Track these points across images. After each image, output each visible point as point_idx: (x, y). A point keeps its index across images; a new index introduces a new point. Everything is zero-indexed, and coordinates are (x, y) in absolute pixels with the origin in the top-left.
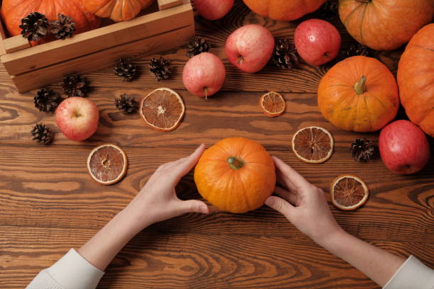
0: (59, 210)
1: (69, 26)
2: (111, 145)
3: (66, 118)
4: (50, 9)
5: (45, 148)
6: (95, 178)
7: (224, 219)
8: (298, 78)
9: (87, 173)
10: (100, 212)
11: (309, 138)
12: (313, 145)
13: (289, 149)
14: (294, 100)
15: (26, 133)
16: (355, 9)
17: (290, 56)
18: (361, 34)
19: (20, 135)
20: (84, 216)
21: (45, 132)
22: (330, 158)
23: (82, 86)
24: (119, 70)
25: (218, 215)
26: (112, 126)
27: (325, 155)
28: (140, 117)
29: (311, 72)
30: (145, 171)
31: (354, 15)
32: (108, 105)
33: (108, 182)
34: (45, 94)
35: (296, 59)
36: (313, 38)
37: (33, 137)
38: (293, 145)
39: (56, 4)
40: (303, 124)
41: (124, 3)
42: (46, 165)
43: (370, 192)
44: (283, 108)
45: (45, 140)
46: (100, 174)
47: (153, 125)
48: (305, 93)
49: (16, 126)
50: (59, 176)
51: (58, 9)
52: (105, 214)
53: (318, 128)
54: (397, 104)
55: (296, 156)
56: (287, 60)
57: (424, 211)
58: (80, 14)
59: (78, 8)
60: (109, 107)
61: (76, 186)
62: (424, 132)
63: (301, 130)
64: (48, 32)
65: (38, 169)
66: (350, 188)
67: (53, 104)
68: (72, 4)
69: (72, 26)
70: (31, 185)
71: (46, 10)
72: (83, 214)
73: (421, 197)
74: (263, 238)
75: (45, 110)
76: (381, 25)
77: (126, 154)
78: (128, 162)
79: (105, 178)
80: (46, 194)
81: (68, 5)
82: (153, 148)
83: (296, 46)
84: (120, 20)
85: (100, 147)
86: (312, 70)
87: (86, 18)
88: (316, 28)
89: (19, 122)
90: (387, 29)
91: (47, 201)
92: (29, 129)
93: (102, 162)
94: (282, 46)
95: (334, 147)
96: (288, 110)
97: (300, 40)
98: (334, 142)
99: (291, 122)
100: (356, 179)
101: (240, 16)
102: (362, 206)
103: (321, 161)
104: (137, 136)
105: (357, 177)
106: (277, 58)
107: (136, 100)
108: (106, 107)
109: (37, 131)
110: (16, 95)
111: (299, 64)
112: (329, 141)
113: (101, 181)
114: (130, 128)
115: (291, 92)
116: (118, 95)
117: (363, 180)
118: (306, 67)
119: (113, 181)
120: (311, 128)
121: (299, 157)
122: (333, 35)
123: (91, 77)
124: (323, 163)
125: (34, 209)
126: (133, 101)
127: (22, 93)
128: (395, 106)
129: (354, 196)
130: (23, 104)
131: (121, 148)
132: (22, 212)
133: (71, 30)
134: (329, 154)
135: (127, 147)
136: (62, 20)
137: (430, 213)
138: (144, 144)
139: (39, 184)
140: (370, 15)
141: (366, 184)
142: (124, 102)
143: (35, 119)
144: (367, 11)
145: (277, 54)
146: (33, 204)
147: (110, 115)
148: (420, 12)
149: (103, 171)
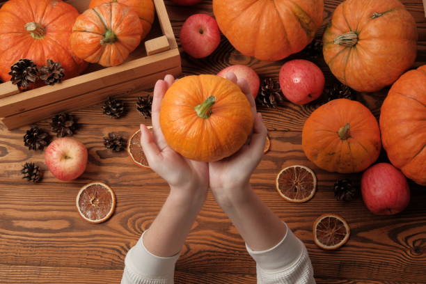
0: (49, 248)
1: (58, 72)
2: (100, 184)
3: (55, 161)
4: (39, 53)
5: (34, 186)
6: (83, 216)
7: (210, 258)
8: (282, 116)
9: (76, 211)
10: (89, 251)
11: (293, 177)
12: (297, 184)
13: (272, 187)
14: (278, 139)
15: (15, 171)
16: (339, 53)
17: (275, 95)
18: (345, 77)
19: (10, 173)
20: (73, 254)
21: (35, 171)
22: (314, 196)
23: (70, 125)
24: (107, 110)
25: (204, 254)
26: (100, 164)
27: (308, 194)
28: (128, 155)
29: (295, 110)
30: (133, 209)
31: (338, 58)
32: (97, 142)
33: (96, 221)
34: (35, 134)
35: (281, 99)
36: (297, 80)
37: (23, 175)
38: (277, 184)
39: (45, 49)
40: (288, 162)
41: (112, 51)
42: (36, 203)
43: (351, 231)
44: (268, 146)
45: (35, 179)
46: (89, 213)
47: (140, 164)
48: (289, 130)
49: (6, 164)
50: (49, 214)
51: (47, 53)
52: (94, 252)
53: (302, 167)
54: (380, 148)
55: (279, 195)
56: (272, 100)
57: (404, 250)
58: (69, 58)
59: (67, 52)
60: (98, 144)
61: (66, 224)
62: (405, 176)
63: (284, 170)
64: (37, 79)
65: (28, 207)
66: (332, 228)
67: (43, 143)
68: (61, 48)
69: (61, 73)
70: (21, 223)
71: (35, 55)
72: (73, 252)
73: (401, 237)
74: (247, 276)
75: (34, 148)
76: (365, 71)
77: (114, 192)
78: (116, 200)
79: (94, 217)
80: (36, 232)
81: (57, 50)
82: (141, 186)
83: (281, 86)
84: (108, 65)
85: (88, 186)
86: (296, 108)
87: (74, 62)
88: (300, 71)
89: (9, 159)
90: (370, 74)
91: (37, 239)
92: (19, 167)
93: (91, 201)
94: (267, 87)
95: (317, 186)
96: (272, 149)
97: (285, 82)
98: (317, 181)
99: (275, 160)
100: (338, 218)
101: (226, 52)
102: (343, 246)
103: (304, 200)
104: (125, 174)
105: (339, 215)
106: (262, 98)
107: (124, 138)
108: (94, 145)
109: (26, 170)
110: (6, 132)
111: (283, 103)
112: (313, 181)
113: (90, 220)
114: (117, 166)
115: (275, 130)
116: (106, 132)
117: (344, 219)
118: (291, 106)
119: (102, 220)
120: (295, 166)
121: (283, 196)
122: (317, 77)
123: (79, 114)
124: (306, 202)
125: (24, 247)
126: (121, 140)
127: (12, 130)
128: (377, 149)
129: (336, 236)
130: (13, 142)
131: (109, 186)
132: (12, 251)
133: (60, 77)
134: (312, 193)
135: (115, 185)
136: (51, 66)
137: (409, 252)
138: (132, 182)
139: (29, 222)
140: (354, 59)
141: (348, 223)
142: (112, 141)
143: (25, 156)
144: (351, 55)
145: (262, 94)
146: (23, 242)
147: (98, 152)
148: (403, 59)
149: (91, 210)
